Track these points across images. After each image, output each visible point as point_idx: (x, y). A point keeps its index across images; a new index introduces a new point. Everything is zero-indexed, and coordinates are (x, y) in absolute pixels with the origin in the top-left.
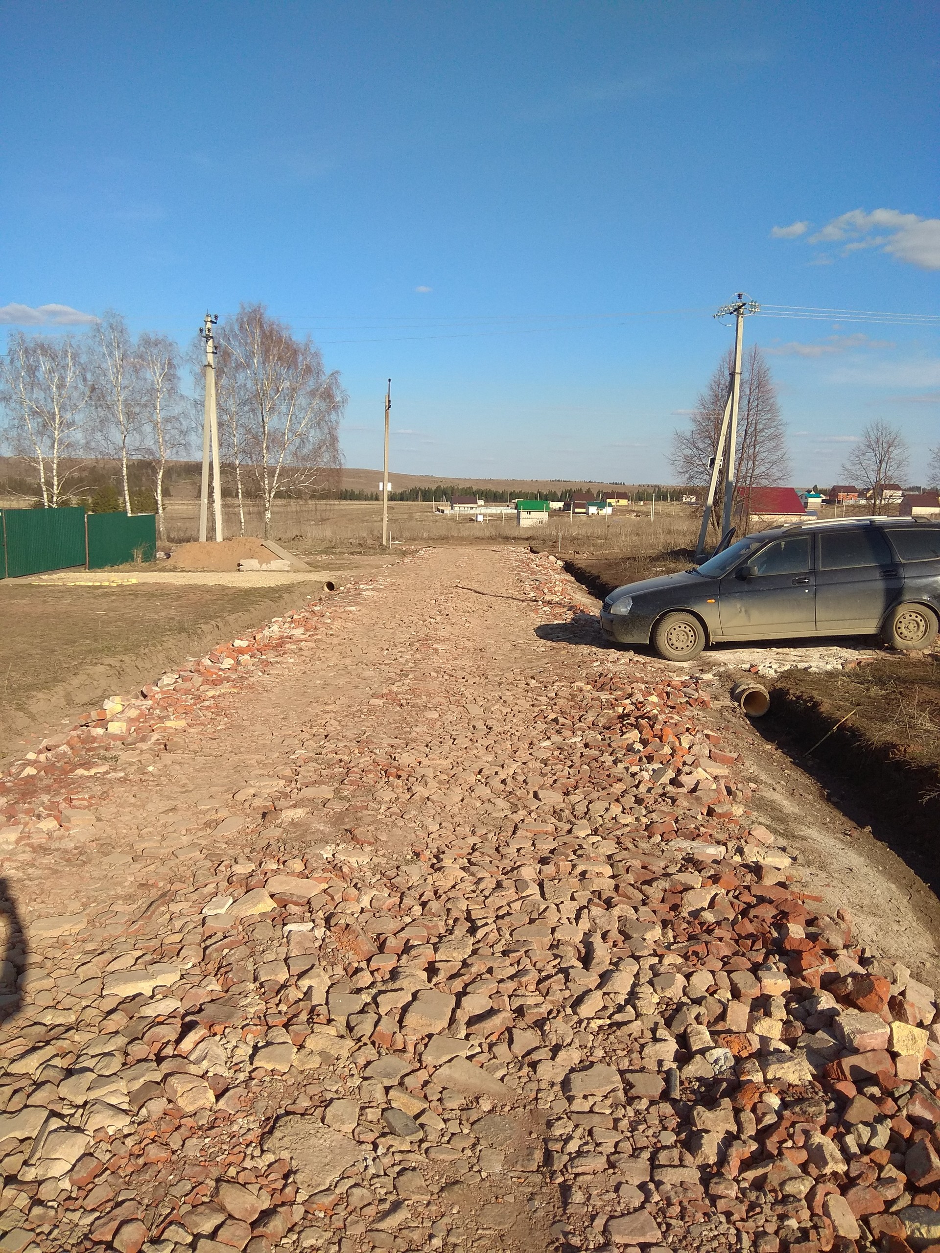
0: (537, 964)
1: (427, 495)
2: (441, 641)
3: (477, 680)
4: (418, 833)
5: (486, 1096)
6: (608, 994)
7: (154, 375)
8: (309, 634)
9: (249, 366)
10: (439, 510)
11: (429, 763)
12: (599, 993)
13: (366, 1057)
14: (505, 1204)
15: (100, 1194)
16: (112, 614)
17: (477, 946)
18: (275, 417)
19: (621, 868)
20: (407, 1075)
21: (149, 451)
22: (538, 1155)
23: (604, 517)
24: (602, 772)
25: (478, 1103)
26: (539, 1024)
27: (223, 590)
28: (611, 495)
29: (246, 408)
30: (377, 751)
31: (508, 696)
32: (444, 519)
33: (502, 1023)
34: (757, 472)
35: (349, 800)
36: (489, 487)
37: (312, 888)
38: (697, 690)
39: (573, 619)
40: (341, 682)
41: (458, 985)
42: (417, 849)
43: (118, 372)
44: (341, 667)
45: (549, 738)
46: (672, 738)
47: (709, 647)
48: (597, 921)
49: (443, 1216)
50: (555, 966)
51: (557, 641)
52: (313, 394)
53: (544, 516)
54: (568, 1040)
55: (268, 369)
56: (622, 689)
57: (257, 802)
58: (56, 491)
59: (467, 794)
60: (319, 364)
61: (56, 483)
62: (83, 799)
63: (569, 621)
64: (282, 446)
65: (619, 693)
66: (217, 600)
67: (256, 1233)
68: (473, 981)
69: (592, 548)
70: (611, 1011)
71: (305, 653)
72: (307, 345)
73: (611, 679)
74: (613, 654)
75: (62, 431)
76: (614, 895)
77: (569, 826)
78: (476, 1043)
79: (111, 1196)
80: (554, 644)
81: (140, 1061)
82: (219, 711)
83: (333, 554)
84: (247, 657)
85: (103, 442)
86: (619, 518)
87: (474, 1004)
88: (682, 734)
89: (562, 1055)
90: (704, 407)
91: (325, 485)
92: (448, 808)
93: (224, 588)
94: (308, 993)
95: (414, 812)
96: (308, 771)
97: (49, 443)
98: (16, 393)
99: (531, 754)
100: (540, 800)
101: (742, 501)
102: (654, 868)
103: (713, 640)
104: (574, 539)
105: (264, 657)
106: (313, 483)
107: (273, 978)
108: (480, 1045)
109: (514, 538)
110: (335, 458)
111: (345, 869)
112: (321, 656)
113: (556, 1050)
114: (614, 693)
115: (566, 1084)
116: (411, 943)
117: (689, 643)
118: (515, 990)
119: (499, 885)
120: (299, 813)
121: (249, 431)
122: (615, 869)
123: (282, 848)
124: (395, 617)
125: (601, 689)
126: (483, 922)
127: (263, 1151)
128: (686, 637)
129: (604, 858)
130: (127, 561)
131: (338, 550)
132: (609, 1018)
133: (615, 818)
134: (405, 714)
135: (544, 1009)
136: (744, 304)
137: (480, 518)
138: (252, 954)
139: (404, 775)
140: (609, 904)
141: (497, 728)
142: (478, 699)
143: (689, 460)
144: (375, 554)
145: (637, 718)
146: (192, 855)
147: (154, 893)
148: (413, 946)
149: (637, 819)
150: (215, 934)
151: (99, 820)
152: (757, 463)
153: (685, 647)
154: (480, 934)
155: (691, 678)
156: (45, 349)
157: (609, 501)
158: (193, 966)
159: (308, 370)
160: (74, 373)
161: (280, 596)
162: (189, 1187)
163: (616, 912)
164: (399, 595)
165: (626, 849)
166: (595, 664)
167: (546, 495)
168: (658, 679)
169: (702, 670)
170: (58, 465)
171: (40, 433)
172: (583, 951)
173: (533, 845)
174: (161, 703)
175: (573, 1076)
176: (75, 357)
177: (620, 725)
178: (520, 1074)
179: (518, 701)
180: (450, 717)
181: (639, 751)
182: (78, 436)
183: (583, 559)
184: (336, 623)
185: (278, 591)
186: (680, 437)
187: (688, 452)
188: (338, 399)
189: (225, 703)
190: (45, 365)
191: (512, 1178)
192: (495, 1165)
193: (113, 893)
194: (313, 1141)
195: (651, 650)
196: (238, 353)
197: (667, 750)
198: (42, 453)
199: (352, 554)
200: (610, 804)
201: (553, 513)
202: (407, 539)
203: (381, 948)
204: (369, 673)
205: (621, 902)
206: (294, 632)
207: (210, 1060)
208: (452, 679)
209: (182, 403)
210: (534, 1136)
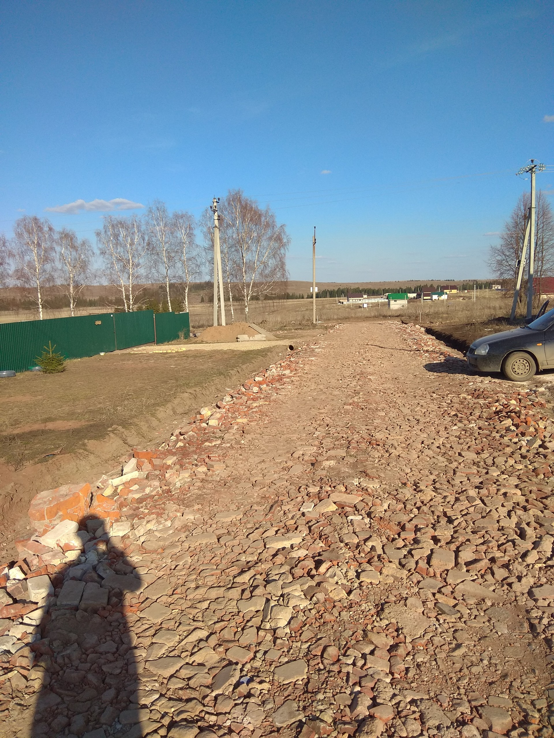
0: (494, 538)
1: (332, 294)
2: (372, 374)
3: (400, 394)
4: (401, 473)
5: (487, 599)
6: (541, 552)
7: (181, 235)
8: (293, 373)
9: (234, 225)
10: (340, 302)
11: (392, 438)
12: (535, 552)
13: (417, 579)
14: (516, 647)
15: (307, 634)
16: (179, 367)
17: (456, 529)
18: (249, 253)
19: (526, 491)
20: (443, 587)
21: (180, 278)
22: (526, 625)
23: (443, 301)
24: (496, 442)
25: (484, 601)
26: (506, 566)
27: (233, 352)
28: (447, 288)
29: (233, 250)
30: (361, 432)
31: (422, 402)
32: (343, 307)
33: (486, 565)
34: (544, 268)
35: (355, 457)
36: (370, 287)
37: (355, 499)
38: (537, 397)
39: (445, 360)
40: (323, 397)
41: (453, 547)
42: (404, 482)
43: (163, 234)
44: (319, 390)
45: (455, 425)
46: (533, 423)
47: (538, 373)
48: (522, 517)
49: (484, 651)
50: (505, 539)
51: (440, 372)
52: (270, 238)
53: (405, 302)
54: (525, 573)
55: (245, 226)
56: (491, 398)
57: (306, 458)
58: (131, 303)
59: (420, 454)
60: (273, 222)
61: (131, 298)
62: (215, 457)
63: (442, 361)
64: (253, 269)
65: (490, 399)
66: (232, 357)
67: (392, 654)
68: (461, 545)
69: (440, 320)
70: (544, 560)
71: (296, 383)
72: (267, 211)
73: (483, 392)
74: (479, 379)
75: (134, 269)
76: (526, 504)
77: (486, 471)
78: (474, 574)
79: (313, 635)
80: (439, 374)
81: (300, 577)
82: (263, 414)
83: (286, 330)
84: (265, 386)
85: (156, 274)
86: (452, 301)
87: (466, 555)
88: (538, 420)
89: (524, 580)
90: (509, 230)
91: (278, 291)
92: (412, 461)
93: (233, 351)
94: (373, 548)
95: (394, 463)
96: (328, 442)
97: (127, 276)
98: (108, 250)
99: (448, 433)
100: (463, 457)
101: (535, 286)
102: (546, 491)
103: (541, 368)
104: (427, 315)
105: (274, 386)
106: (272, 289)
107: (351, 541)
108: (476, 575)
109: (390, 316)
110: (283, 275)
111: (369, 490)
112: (305, 384)
113: (519, 578)
114: (487, 400)
115: (530, 593)
116: (419, 526)
117: (526, 371)
118: (486, 550)
119: (457, 499)
120: (332, 463)
121: (235, 262)
122: (523, 492)
123: (330, 480)
124: (338, 362)
125: (478, 397)
126: (455, 517)
127: (381, 619)
128: (524, 367)
129: (514, 487)
130: (175, 339)
131: (288, 328)
132: (545, 563)
133: (512, 466)
134: (366, 414)
135: (507, 558)
136: (535, 166)
137: (365, 306)
138: (335, 530)
139: (381, 444)
140: (525, 509)
141: (422, 420)
142: (406, 405)
143: (500, 263)
144: (309, 329)
145: (507, 413)
146: (283, 483)
147: (271, 502)
148: (420, 529)
149: (526, 466)
150: (312, 520)
151: (227, 466)
152: (544, 262)
153: (523, 372)
154: (456, 523)
155: (531, 390)
156: (122, 224)
157: (445, 291)
158: (306, 535)
159: (267, 225)
160: (138, 236)
161: (266, 354)
162: (351, 633)
163: (531, 512)
164: (335, 350)
165: (525, 482)
166: (470, 384)
167: (405, 290)
168: (511, 392)
169: (537, 386)
170: (132, 288)
171: (123, 271)
172: (519, 532)
173: (468, 479)
174: (230, 410)
175: (533, 589)
176: (139, 227)
177: (497, 417)
178: (503, 589)
179: (429, 405)
180: (392, 415)
181: (514, 431)
182: (142, 271)
183: (437, 326)
184: (306, 366)
185: (264, 351)
186: (494, 250)
187: (499, 258)
188: (285, 240)
189: (264, 410)
190: (123, 233)
191: (515, 635)
192: (503, 630)
193: (249, 501)
194: (405, 615)
195: (502, 375)
196: (228, 219)
197: (532, 429)
198: (124, 282)
199: (296, 329)
200: (507, 458)
201: (410, 300)
202: (325, 320)
203: (403, 528)
204: (336, 392)
205: (532, 508)
206: (284, 372)
207: (338, 577)
208: (385, 394)
209: (198, 249)
210: (521, 617)
